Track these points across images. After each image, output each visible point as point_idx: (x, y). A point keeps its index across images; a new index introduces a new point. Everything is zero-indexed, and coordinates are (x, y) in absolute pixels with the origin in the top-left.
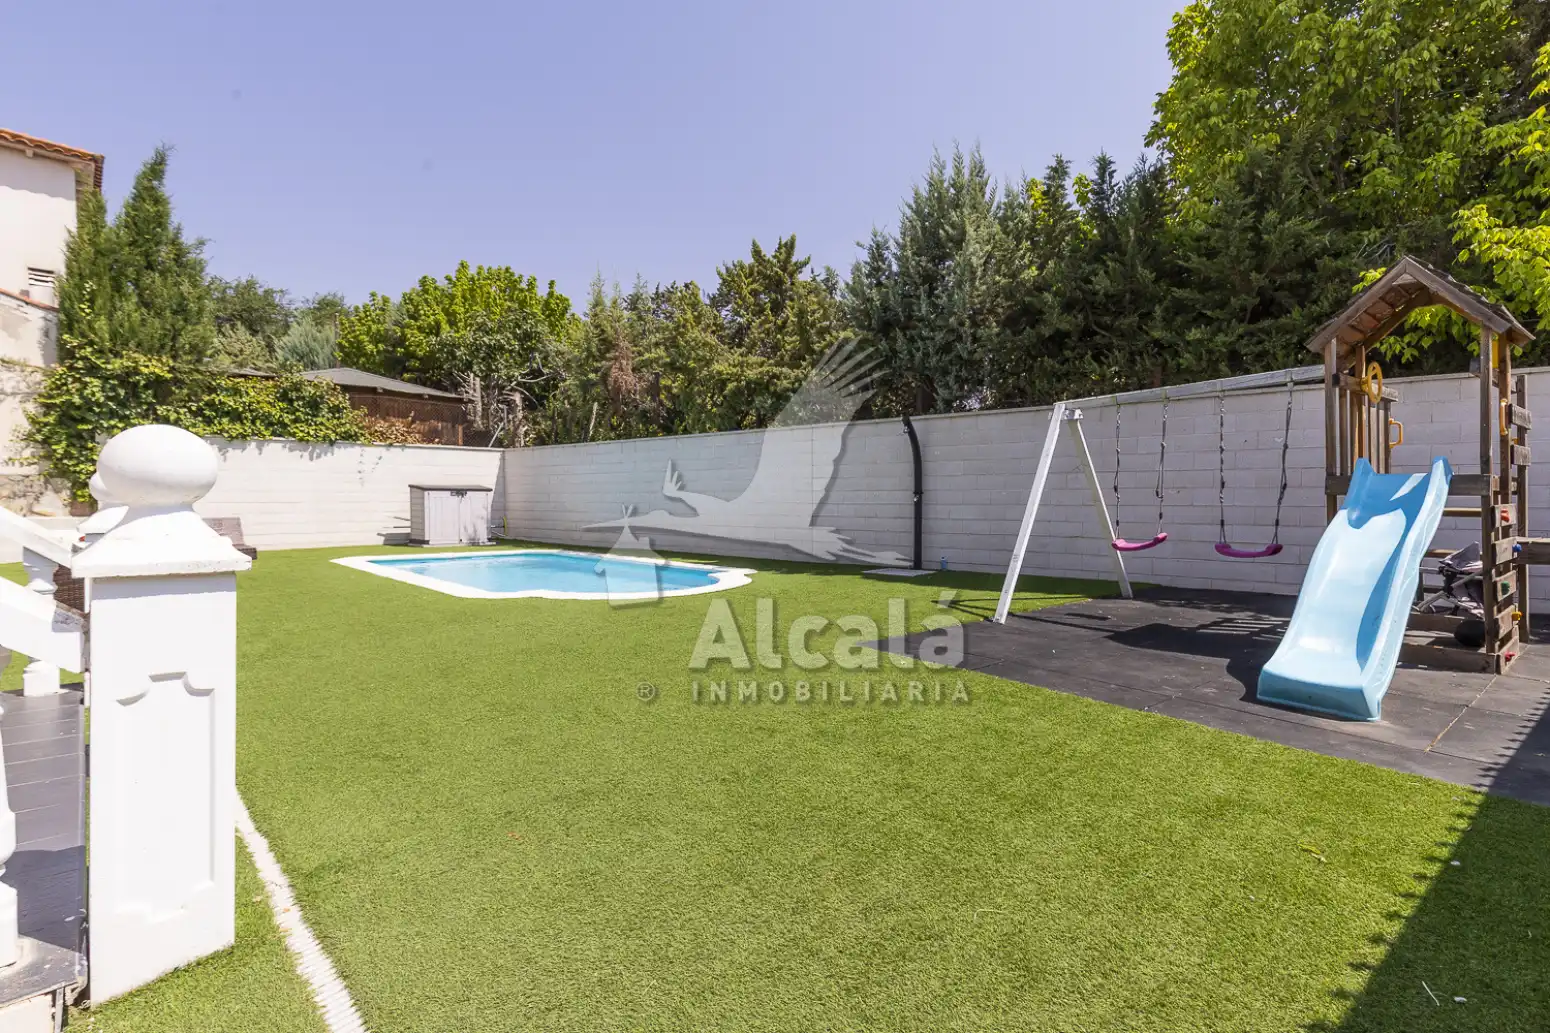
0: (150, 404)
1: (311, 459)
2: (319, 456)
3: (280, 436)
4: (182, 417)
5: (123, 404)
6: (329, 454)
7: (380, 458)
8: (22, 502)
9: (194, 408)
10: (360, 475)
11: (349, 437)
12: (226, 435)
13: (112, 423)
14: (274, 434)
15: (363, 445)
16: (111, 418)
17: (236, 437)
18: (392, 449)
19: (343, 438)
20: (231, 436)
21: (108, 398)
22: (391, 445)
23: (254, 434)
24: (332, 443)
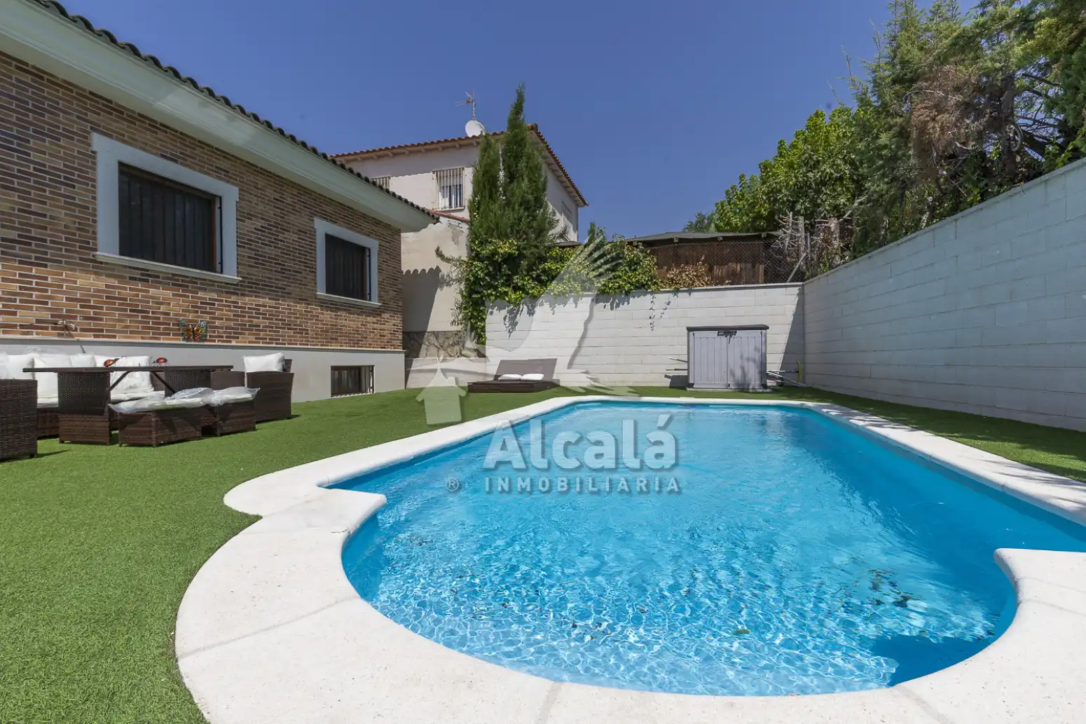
0: (508, 275)
1: (612, 309)
2: (618, 306)
3: (589, 290)
4: (525, 283)
5: (493, 277)
6: (626, 303)
7: (669, 304)
8: (457, 348)
9: (534, 276)
10: (650, 321)
11: (641, 288)
12: (552, 294)
13: (489, 291)
14: (584, 289)
15: (652, 293)
16: (489, 289)
17: (559, 295)
18: (680, 294)
19: (637, 288)
20: (555, 294)
21: (486, 275)
22: (677, 291)
23: (571, 292)
24: (628, 293)
